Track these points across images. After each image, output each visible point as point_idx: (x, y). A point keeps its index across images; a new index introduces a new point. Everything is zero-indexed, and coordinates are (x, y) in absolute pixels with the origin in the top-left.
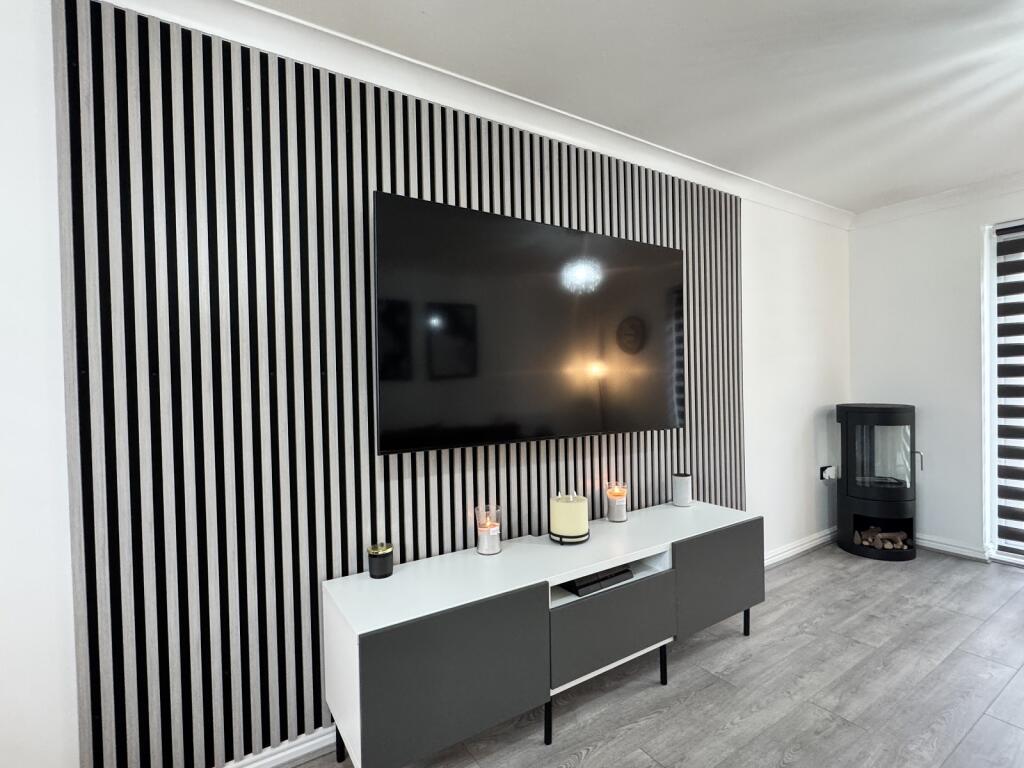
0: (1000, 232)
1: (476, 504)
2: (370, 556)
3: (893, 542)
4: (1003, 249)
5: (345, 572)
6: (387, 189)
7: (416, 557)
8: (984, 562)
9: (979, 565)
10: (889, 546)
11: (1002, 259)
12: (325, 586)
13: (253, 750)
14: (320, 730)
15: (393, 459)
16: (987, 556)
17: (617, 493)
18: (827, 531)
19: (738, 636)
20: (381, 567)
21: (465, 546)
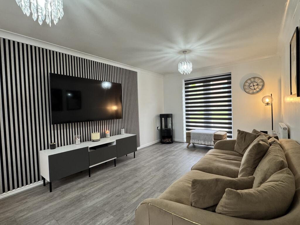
0: (185, 81)
1: (75, 135)
2: (50, 145)
3: (169, 140)
4: (186, 84)
5: (45, 149)
7: (61, 146)
8: (183, 142)
9: (183, 143)
10: (168, 141)
11: (186, 86)
12: (40, 152)
13: (24, 185)
14: (40, 181)
15: (55, 125)
16: (184, 142)
17: (108, 132)
18: (159, 140)
19: (133, 158)
20: (53, 147)
21: (73, 143)
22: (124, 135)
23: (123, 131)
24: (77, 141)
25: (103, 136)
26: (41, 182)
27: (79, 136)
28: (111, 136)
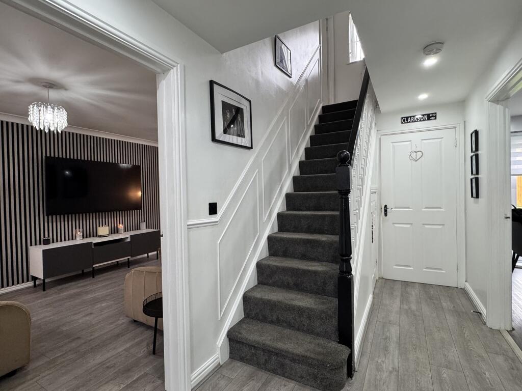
1: (76, 228)
2: (44, 240)
5: (36, 244)
6: (48, 155)
12: (31, 248)
14: (29, 282)
15: (50, 217)
17: (121, 226)
19: (154, 259)
20: (47, 242)
21: (72, 239)
22: (144, 230)
23: (143, 225)
24: (77, 236)
25: (115, 231)
26: (31, 284)
27: (81, 230)
28: (125, 231)
